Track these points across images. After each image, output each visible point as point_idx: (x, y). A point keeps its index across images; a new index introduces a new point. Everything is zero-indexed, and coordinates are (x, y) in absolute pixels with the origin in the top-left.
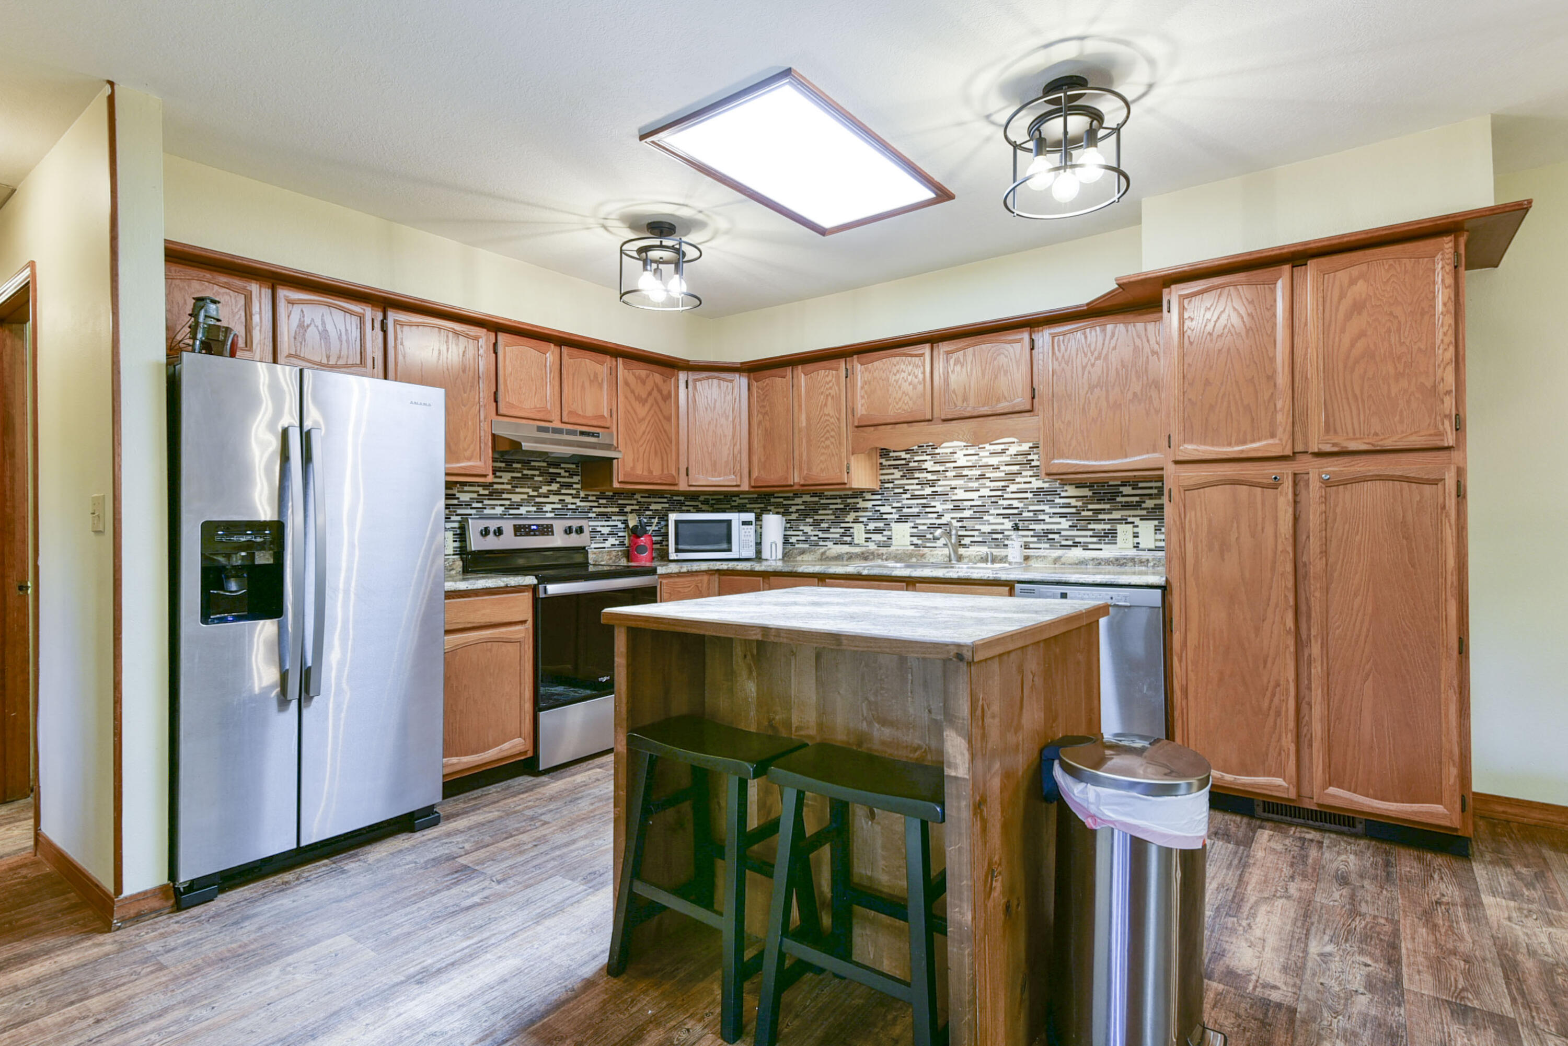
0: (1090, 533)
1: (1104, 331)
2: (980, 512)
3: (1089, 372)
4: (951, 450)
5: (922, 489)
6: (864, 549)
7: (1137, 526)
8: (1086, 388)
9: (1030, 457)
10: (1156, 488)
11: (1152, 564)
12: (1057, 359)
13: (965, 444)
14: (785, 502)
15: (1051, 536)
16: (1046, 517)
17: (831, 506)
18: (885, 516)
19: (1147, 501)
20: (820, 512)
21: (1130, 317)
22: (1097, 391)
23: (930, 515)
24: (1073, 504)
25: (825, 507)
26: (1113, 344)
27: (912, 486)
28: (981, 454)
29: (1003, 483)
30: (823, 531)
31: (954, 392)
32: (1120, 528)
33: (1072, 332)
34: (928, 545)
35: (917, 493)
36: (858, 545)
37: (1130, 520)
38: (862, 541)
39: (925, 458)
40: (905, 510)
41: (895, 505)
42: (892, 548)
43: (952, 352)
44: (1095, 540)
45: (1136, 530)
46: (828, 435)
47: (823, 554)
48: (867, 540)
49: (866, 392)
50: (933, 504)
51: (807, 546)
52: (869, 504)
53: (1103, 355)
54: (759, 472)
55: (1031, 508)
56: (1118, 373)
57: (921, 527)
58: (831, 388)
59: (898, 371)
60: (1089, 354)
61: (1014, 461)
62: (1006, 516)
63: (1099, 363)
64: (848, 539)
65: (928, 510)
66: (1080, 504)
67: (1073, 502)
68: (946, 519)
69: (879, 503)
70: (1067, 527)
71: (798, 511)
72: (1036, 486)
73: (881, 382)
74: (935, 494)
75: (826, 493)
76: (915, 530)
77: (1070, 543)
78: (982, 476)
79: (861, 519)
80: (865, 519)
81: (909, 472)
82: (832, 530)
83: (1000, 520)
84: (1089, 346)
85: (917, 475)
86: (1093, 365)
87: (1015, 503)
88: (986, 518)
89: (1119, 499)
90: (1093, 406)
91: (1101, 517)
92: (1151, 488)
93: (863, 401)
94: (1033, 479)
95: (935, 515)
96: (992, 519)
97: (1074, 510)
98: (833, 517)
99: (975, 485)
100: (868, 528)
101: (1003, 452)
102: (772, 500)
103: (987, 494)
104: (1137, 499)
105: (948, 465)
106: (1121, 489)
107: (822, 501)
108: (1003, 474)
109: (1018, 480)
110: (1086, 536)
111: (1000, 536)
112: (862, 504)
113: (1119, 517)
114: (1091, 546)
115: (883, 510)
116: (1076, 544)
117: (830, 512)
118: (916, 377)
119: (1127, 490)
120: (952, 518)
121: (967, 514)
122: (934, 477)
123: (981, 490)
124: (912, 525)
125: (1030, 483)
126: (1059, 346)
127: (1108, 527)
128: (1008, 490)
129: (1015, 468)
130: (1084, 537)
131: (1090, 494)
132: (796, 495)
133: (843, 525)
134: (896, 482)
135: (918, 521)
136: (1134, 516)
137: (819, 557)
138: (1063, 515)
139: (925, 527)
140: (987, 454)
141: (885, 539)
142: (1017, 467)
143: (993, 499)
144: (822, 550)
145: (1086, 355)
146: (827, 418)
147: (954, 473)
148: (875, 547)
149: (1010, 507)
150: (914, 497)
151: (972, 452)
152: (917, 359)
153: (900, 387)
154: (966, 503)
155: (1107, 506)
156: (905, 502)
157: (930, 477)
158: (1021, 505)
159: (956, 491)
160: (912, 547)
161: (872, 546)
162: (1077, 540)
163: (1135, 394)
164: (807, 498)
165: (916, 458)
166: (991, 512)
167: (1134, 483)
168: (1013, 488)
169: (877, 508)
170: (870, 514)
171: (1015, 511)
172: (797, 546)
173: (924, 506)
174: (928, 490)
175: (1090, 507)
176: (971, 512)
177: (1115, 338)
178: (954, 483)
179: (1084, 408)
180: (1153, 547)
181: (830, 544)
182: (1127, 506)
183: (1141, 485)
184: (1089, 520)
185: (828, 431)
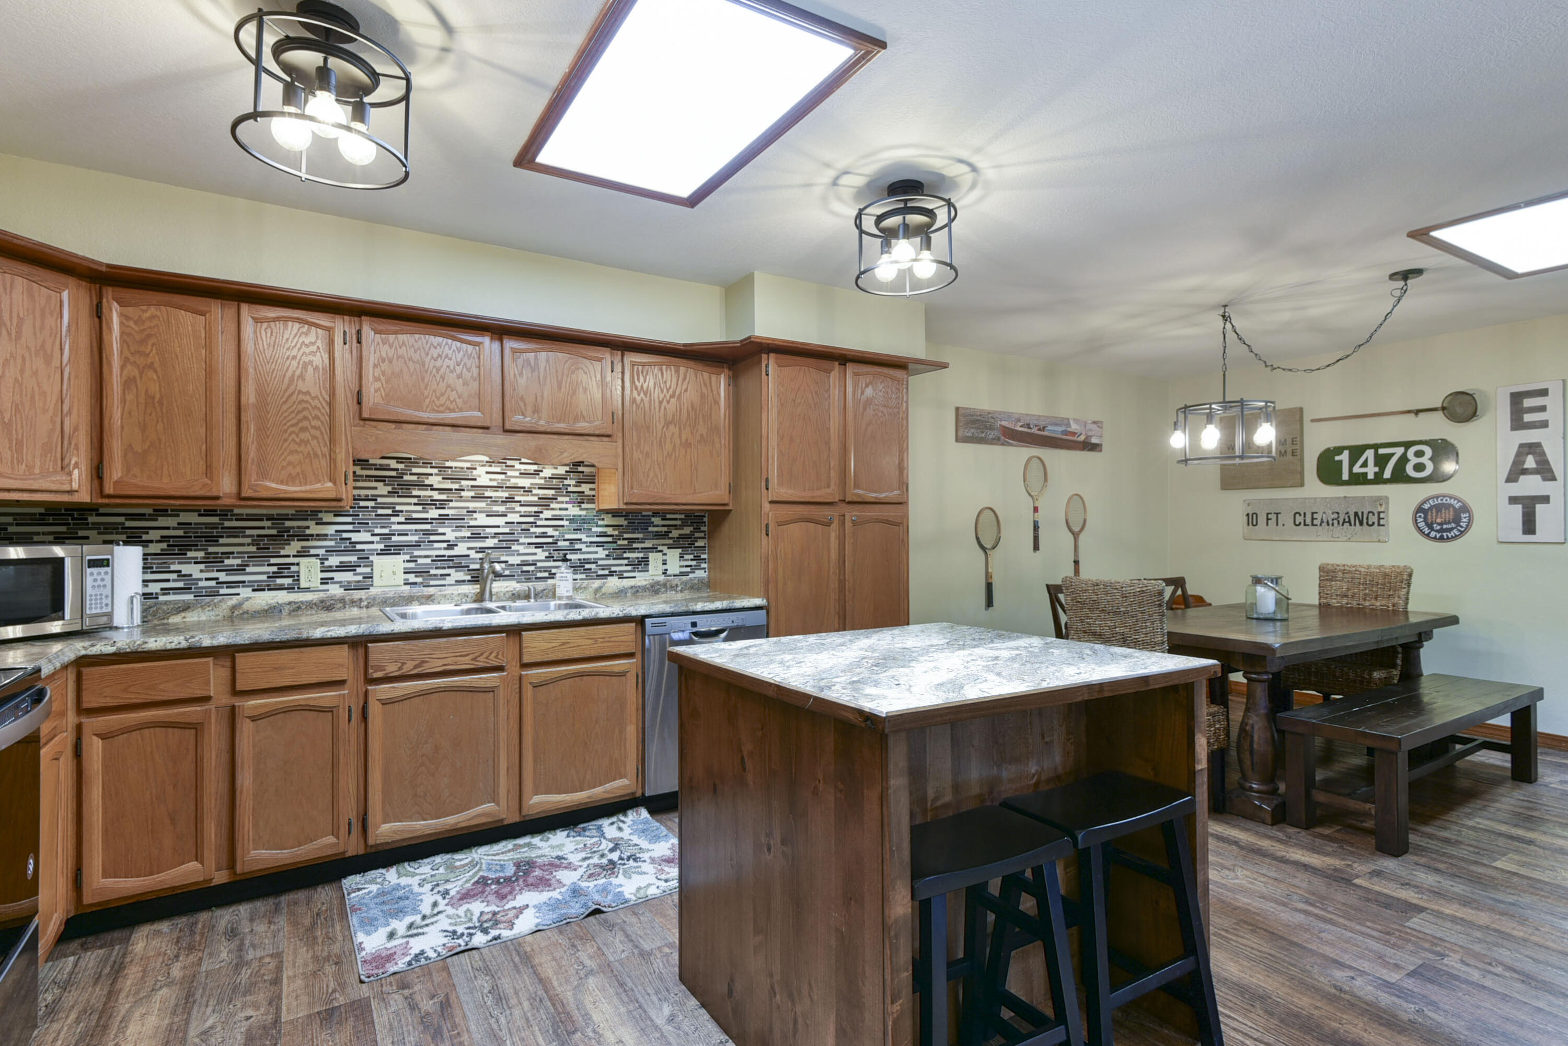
0: (626, 562)
1: (677, 371)
2: (507, 542)
3: (665, 408)
4: (468, 465)
5: (425, 511)
6: (322, 595)
7: (665, 554)
8: (662, 423)
9: (566, 482)
10: (680, 519)
11: (679, 588)
12: (636, 389)
13: (487, 459)
14: (129, 524)
15: (587, 566)
16: (583, 547)
17: (248, 532)
18: (359, 547)
19: (674, 531)
20: (221, 541)
21: (699, 366)
22: (672, 427)
23: (436, 545)
24: (609, 533)
25: (235, 532)
26: (684, 387)
27: (408, 506)
28: (509, 473)
29: (536, 509)
30: (230, 571)
31: (522, 399)
32: (652, 556)
33: (650, 364)
34: (432, 583)
35: (415, 516)
36: (307, 590)
37: (660, 548)
38: (316, 583)
39: (429, 471)
40: (394, 538)
41: (377, 531)
42: (373, 591)
43: (522, 351)
44: (629, 568)
45: (665, 557)
46: (305, 424)
47: (234, 608)
48: (324, 581)
49: (383, 373)
50: (441, 530)
51: (190, 597)
52: (331, 530)
53: (677, 393)
54: (128, 468)
55: (567, 537)
56: (689, 414)
57: (420, 561)
58: (313, 353)
59: (440, 356)
60: (665, 391)
61: (548, 485)
62: (538, 546)
63: (673, 401)
64: (287, 581)
65: (432, 538)
66: (616, 533)
67: (610, 531)
68: (461, 549)
69: (350, 527)
70: (604, 556)
71: (164, 539)
72: (572, 513)
73: (410, 364)
74: (443, 519)
75: (236, 511)
76: (412, 565)
77: (606, 572)
78: (510, 499)
79: (313, 552)
80: (322, 552)
81: (401, 487)
82: (248, 570)
83: (532, 550)
84: (665, 382)
85: (415, 493)
86: (668, 402)
87: (550, 531)
88: (514, 548)
89: (650, 529)
90: (668, 440)
91: (635, 545)
92: (676, 519)
93: (378, 385)
94: (569, 506)
95: (445, 545)
96: (522, 549)
97: (610, 539)
98: (254, 549)
99: (501, 509)
100: (327, 563)
101: (537, 473)
102: (92, 519)
103: (516, 521)
104: (665, 529)
105: (464, 483)
106: (653, 519)
107: (227, 524)
108: (536, 499)
109: (552, 506)
110: (621, 565)
111: (531, 568)
112: (314, 529)
113: (650, 546)
114: (626, 575)
115: (355, 537)
116: (612, 573)
117: (249, 540)
118: (469, 370)
119: (657, 520)
120: (469, 548)
121: (490, 543)
122: (444, 497)
123: (509, 515)
124: (407, 557)
125: (567, 509)
126: (638, 375)
127: (641, 555)
128: (542, 516)
129: (551, 493)
130: (620, 566)
131: (625, 523)
132: (161, 512)
133: (273, 561)
134: (380, 500)
135: (416, 553)
136: (663, 545)
137: (227, 613)
138: (599, 544)
139: (428, 561)
140: (517, 474)
141: (360, 578)
142: (553, 492)
143: (524, 526)
144: (234, 600)
145: (662, 391)
146: (301, 397)
147: (472, 494)
148: (342, 590)
149: (544, 535)
150: (410, 521)
151: (498, 470)
152: (470, 348)
153: (443, 378)
154: (488, 530)
155: (640, 536)
156: (395, 527)
157: (436, 495)
158: (556, 533)
159: (475, 515)
160: (408, 587)
161: (335, 590)
162: (613, 569)
163: (702, 435)
164: (193, 518)
165: (415, 470)
166: (521, 540)
167: (662, 515)
168: (547, 514)
169: (345, 535)
170: (332, 543)
171: (550, 540)
172: (162, 598)
173: (427, 533)
174: (434, 513)
175: (626, 536)
176: (496, 541)
177: (687, 381)
178: (472, 505)
179: (660, 441)
180: (677, 572)
181: (245, 592)
182: (658, 536)
183: (668, 516)
184: (625, 549)
185: (305, 418)
